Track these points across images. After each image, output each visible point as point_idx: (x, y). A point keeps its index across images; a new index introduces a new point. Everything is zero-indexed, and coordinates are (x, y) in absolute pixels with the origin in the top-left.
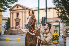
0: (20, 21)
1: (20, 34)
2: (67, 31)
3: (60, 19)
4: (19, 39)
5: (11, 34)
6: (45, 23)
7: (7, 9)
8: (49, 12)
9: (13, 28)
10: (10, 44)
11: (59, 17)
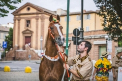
0: (32, 35)
1: (32, 59)
2: (119, 55)
3: (107, 34)
4: (30, 70)
5: (14, 59)
6: (79, 41)
7: (8, 12)
8: (88, 20)
9: (18, 48)
10: (12, 78)
11: (105, 30)
